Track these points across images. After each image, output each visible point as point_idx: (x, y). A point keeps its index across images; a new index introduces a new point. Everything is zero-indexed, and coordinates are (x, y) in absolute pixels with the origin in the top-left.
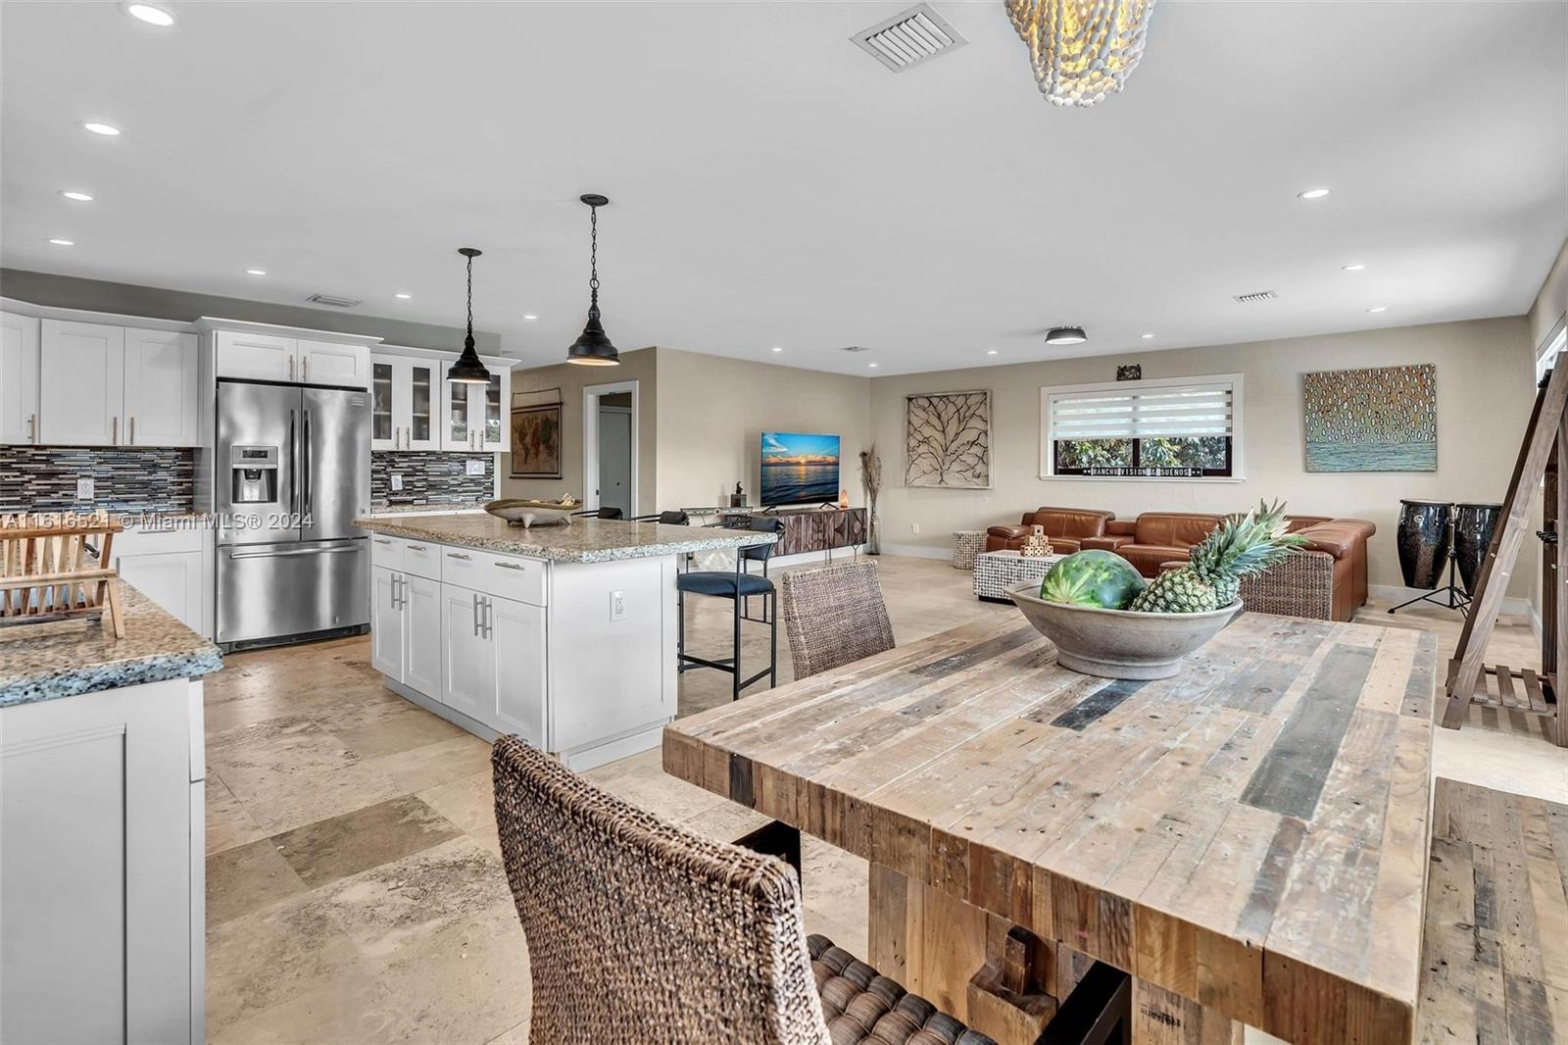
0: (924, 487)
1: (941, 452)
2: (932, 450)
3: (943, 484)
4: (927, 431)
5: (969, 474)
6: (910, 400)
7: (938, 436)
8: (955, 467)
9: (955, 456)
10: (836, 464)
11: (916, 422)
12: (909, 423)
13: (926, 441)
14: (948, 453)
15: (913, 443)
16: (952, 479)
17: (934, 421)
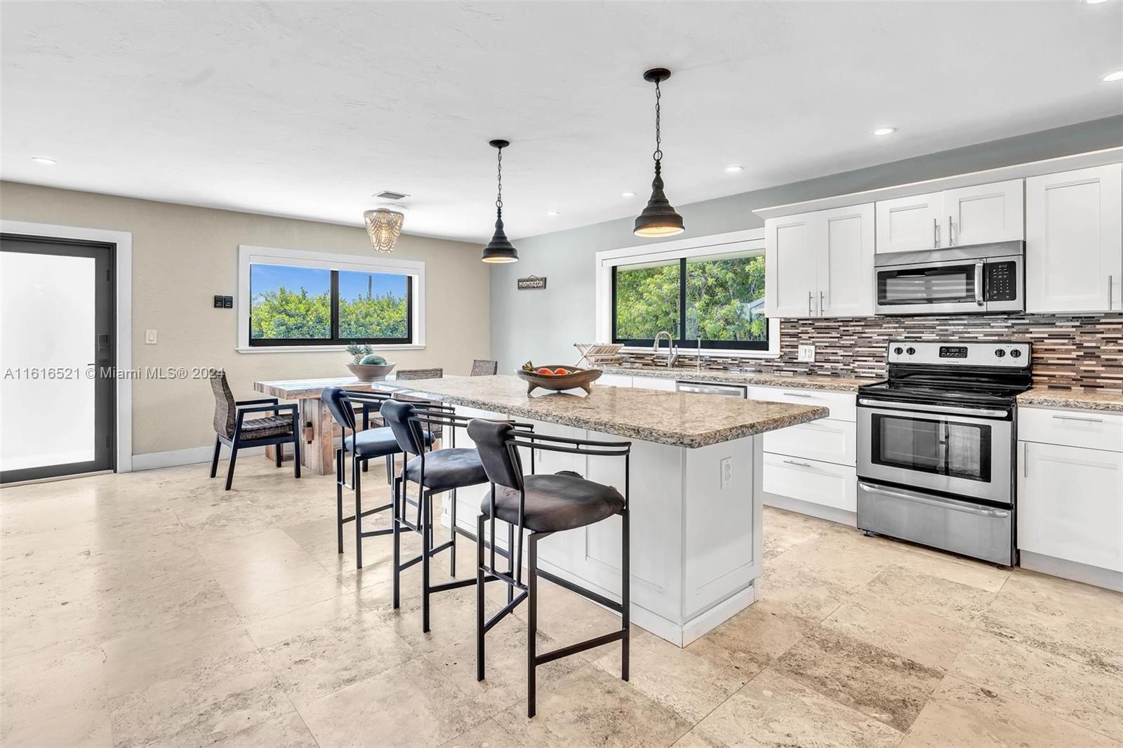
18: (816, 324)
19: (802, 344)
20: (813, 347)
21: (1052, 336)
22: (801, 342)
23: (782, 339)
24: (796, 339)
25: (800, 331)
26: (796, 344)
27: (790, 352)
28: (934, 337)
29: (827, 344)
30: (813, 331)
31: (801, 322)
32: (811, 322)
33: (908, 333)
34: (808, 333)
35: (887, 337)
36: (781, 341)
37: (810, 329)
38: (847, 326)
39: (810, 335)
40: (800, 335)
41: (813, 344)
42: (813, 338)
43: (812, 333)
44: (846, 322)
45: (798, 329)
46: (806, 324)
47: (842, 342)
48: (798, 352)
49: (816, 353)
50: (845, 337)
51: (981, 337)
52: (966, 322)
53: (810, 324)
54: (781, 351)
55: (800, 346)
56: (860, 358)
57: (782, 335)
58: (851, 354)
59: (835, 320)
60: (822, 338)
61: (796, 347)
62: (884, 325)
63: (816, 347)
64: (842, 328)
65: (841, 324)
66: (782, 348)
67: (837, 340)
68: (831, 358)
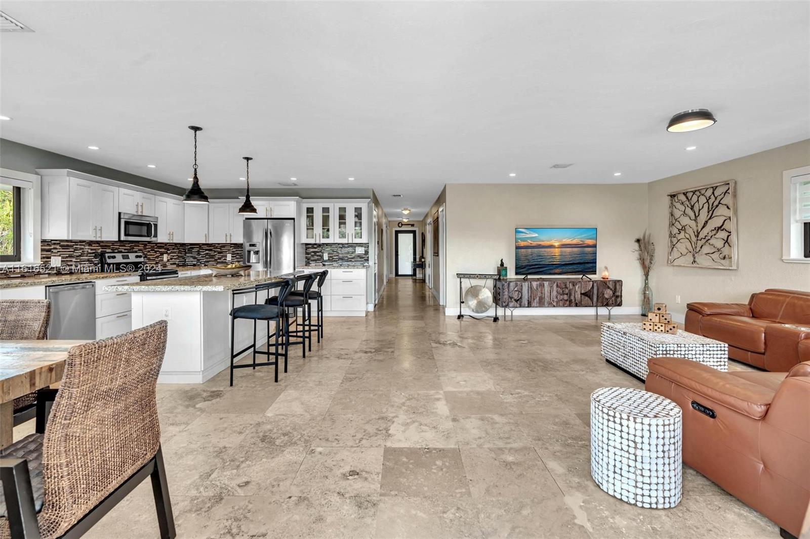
0: (680, 266)
1: (694, 239)
2: (687, 236)
3: (695, 265)
4: (685, 221)
5: (715, 256)
6: (673, 196)
7: (693, 224)
8: (706, 249)
9: (703, 241)
10: (595, 246)
11: (677, 214)
12: (672, 215)
13: (683, 228)
14: (699, 238)
15: (675, 231)
16: (703, 260)
17: (689, 211)
18: (61, 243)
19: (54, 256)
20: (60, 257)
21: (140, 250)
22: (53, 254)
23: (43, 253)
24: (50, 253)
25: (52, 247)
26: (50, 256)
27: (46, 261)
28: (110, 251)
29: (68, 256)
30: (60, 247)
31: (53, 242)
32: (58, 242)
33: (102, 249)
34: (57, 249)
35: (94, 251)
36: (42, 254)
37: (58, 247)
38: (77, 245)
39: (58, 250)
40: (52, 250)
41: (60, 256)
42: (60, 252)
43: (59, 249)
44: (76, 242)
45: (51, 246)
46: (55, 243)
47: (75, 254)
48: (50, 261)
49: (62, 261)
50: (76, 251)
51: (123, 251)
52: (119, 244)
53: (58, 243)
54: (42, 261)
55: (52, 257)
56: (83, 263)
57: (42, 250)
58: (79, 260)
59: (71, 241)
60: (65, 252)
61: (50, 258)
62: (93, 245)
63: (62, 257)
64: (75, 246)
65: (74, 244)
66: (41, 259)
67: (72, 253)
68: (69, 263)
